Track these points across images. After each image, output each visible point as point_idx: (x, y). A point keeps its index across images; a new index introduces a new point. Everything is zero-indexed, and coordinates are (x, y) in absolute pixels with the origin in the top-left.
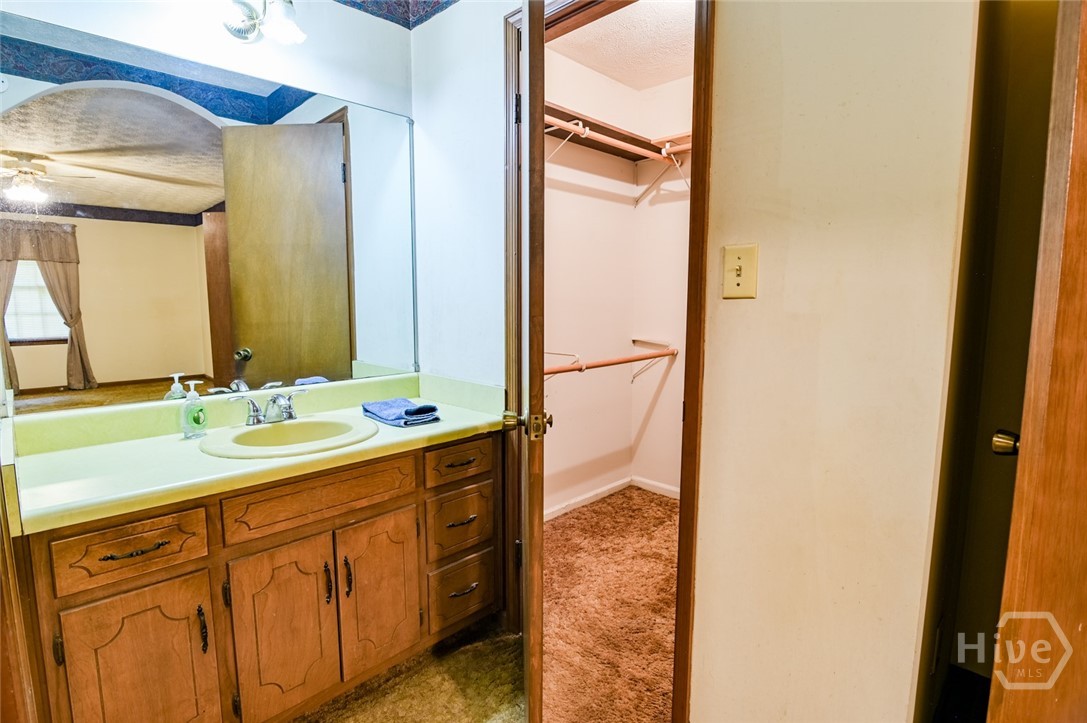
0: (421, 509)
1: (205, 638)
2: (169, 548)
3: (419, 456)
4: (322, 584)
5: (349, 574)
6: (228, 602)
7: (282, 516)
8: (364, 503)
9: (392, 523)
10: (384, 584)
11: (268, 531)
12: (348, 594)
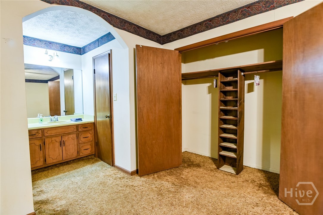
0: (78, 135)
1: (41, 148)
2: (36, 135)
3: (77, 126)
4: (60, 144)
5: (64, 143)
6: (44, 144)
7: (53, 132)
8: (67, 132)
9: (72, 136)
10: (71, 145)
11: (51, 135)
12: (64, 146)
